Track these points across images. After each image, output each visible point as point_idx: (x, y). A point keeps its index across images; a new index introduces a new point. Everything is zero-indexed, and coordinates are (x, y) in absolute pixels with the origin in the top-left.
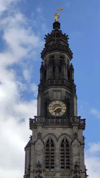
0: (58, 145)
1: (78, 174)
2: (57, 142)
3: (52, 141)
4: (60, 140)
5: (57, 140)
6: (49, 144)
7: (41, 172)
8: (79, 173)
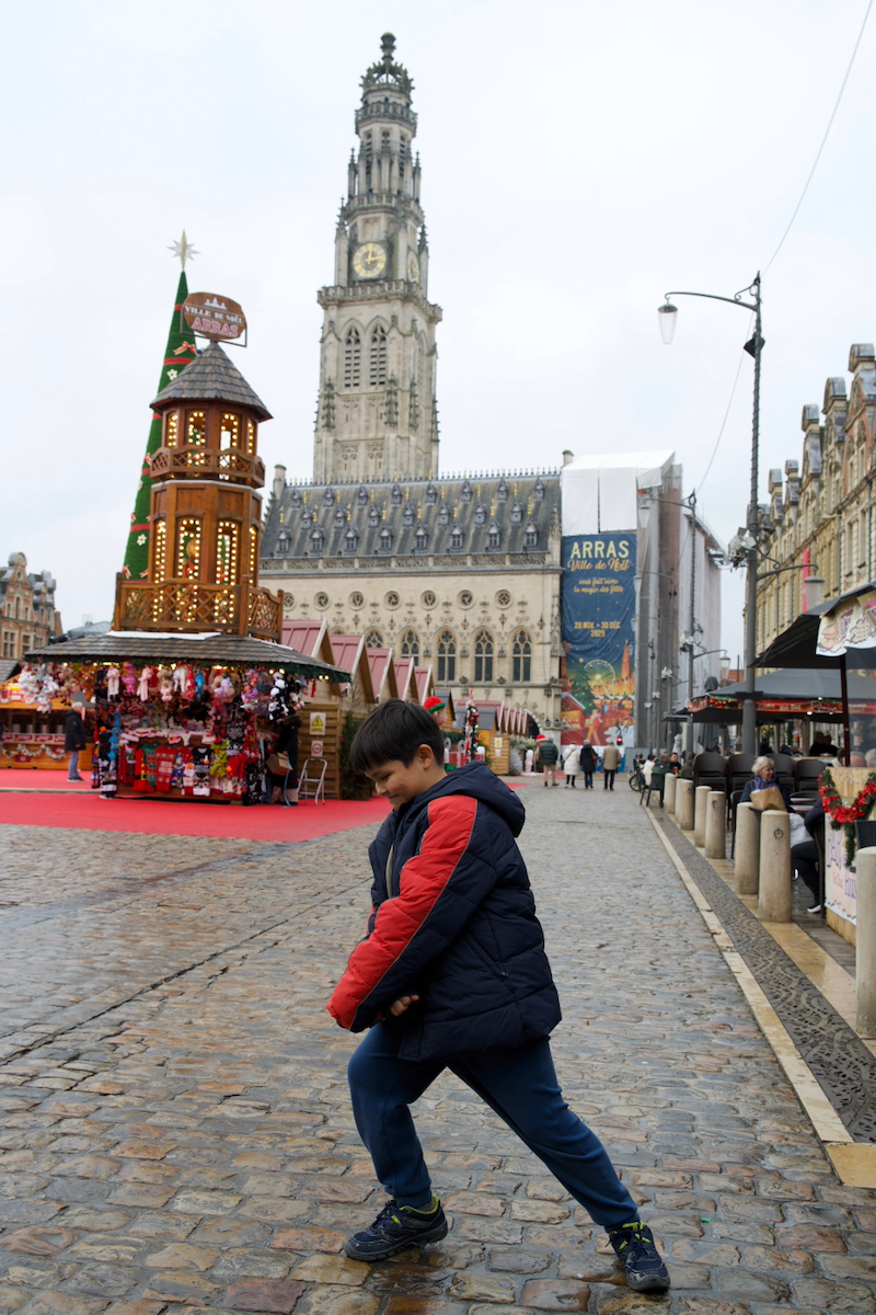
0: (366, 339)
1: (393, 397)
2: (365, 333)
3: (357, 333)
4: (371, 328)
5: (365, 330)
6: (353, 338)
7: (333, 398)
8: (396, 394)
